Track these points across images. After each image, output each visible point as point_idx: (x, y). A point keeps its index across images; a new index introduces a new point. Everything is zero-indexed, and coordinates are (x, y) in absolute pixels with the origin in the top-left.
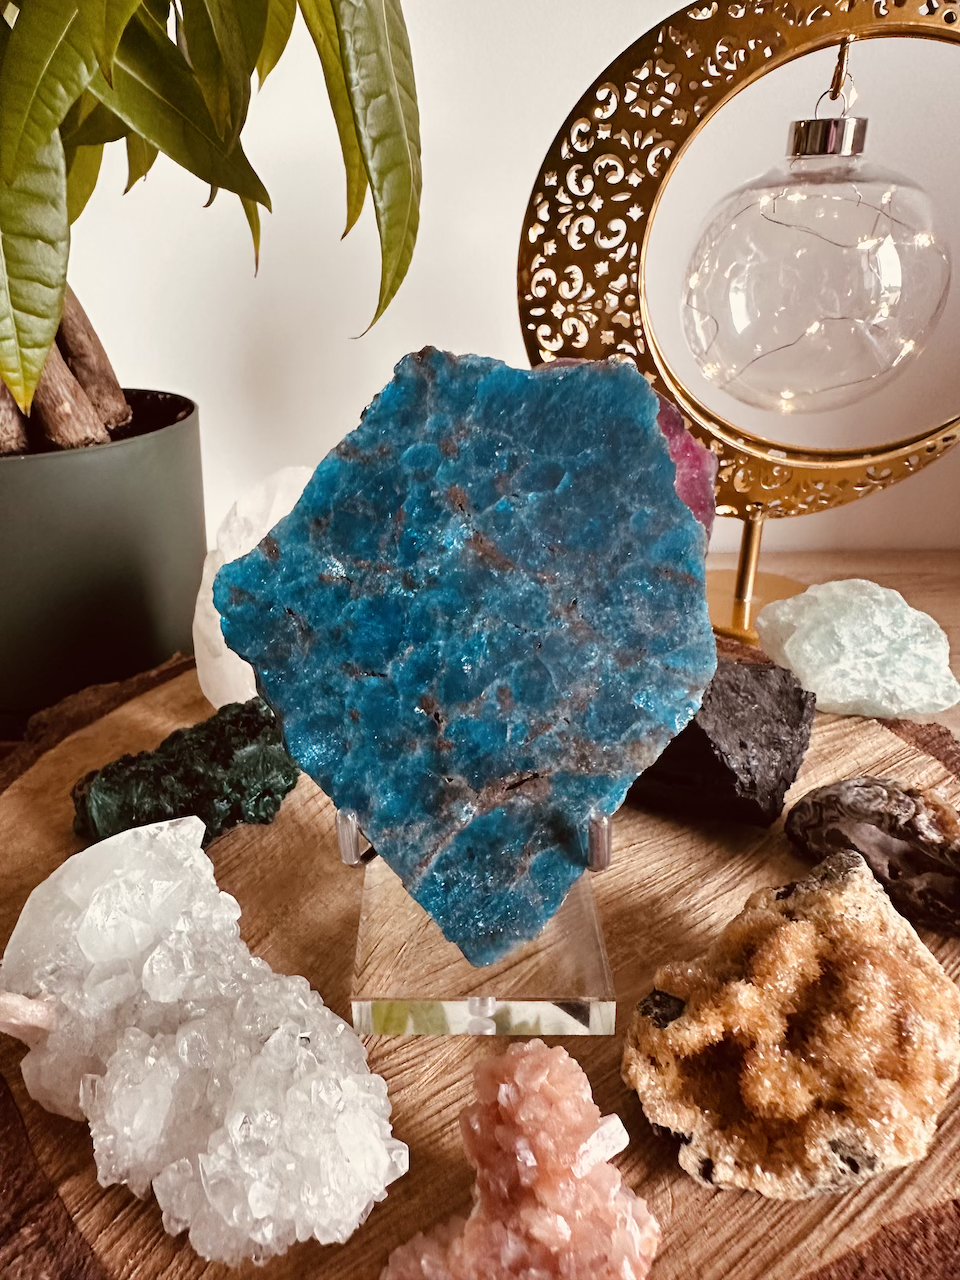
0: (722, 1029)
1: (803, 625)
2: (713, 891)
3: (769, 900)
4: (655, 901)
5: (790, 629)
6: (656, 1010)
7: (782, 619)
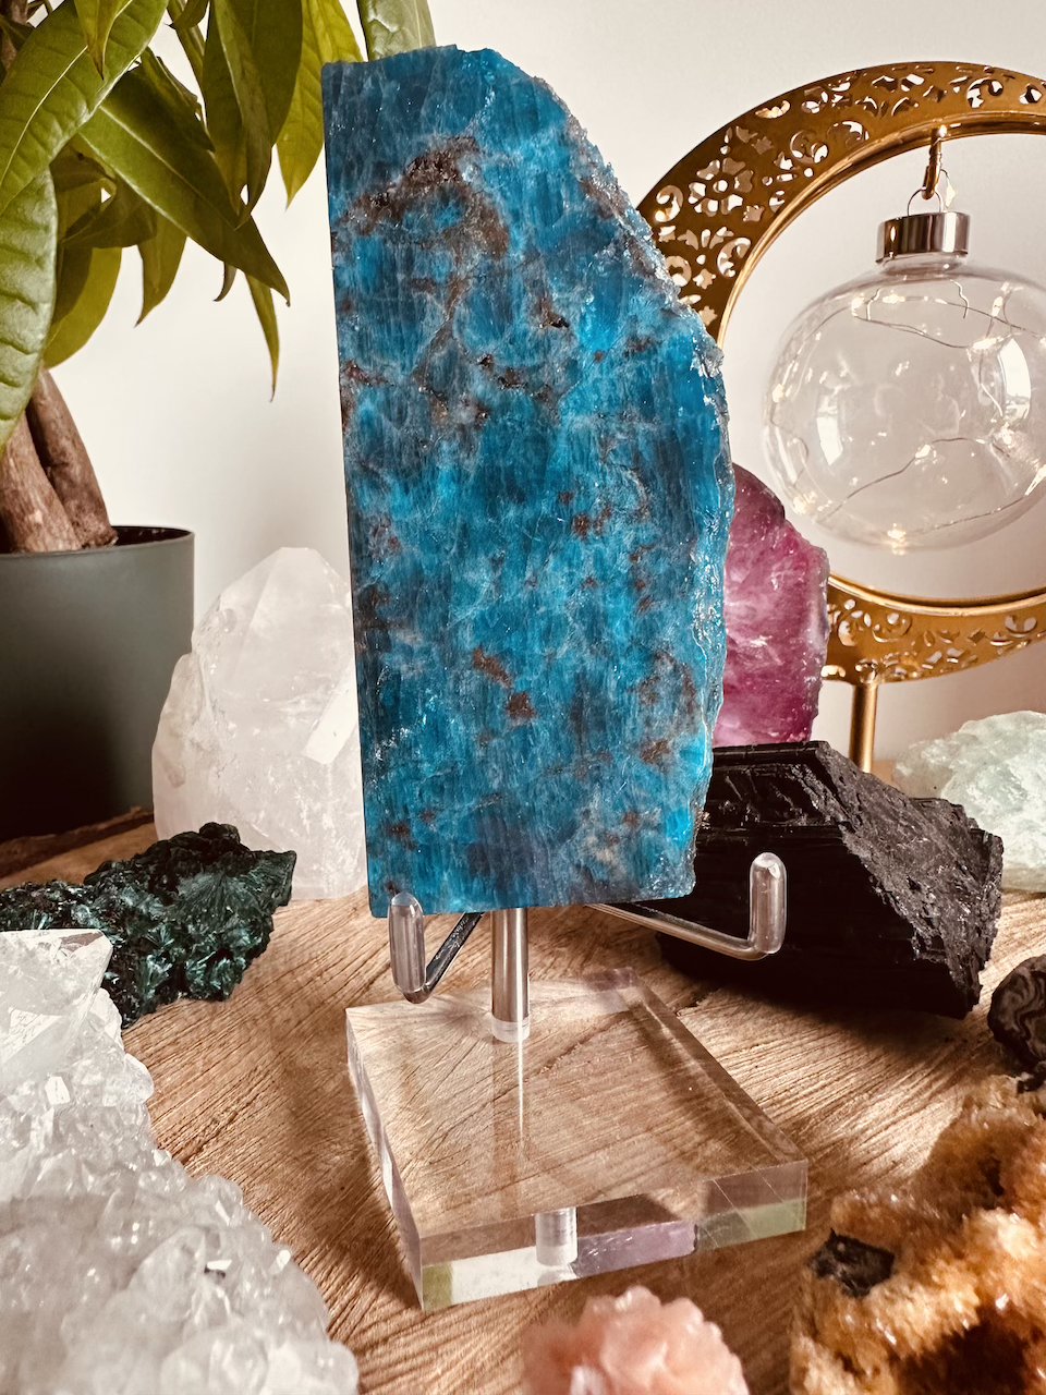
0: (976, 1301)
1: (964, 767)
2: (888, 1111)
3: (1005, 1094)
4: (799, 1123)
5: (945, 773)
6: (842, 1267)
7: (933, 761)
